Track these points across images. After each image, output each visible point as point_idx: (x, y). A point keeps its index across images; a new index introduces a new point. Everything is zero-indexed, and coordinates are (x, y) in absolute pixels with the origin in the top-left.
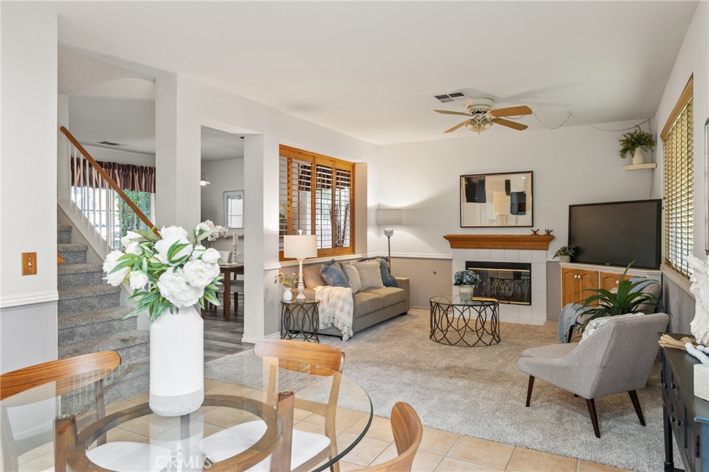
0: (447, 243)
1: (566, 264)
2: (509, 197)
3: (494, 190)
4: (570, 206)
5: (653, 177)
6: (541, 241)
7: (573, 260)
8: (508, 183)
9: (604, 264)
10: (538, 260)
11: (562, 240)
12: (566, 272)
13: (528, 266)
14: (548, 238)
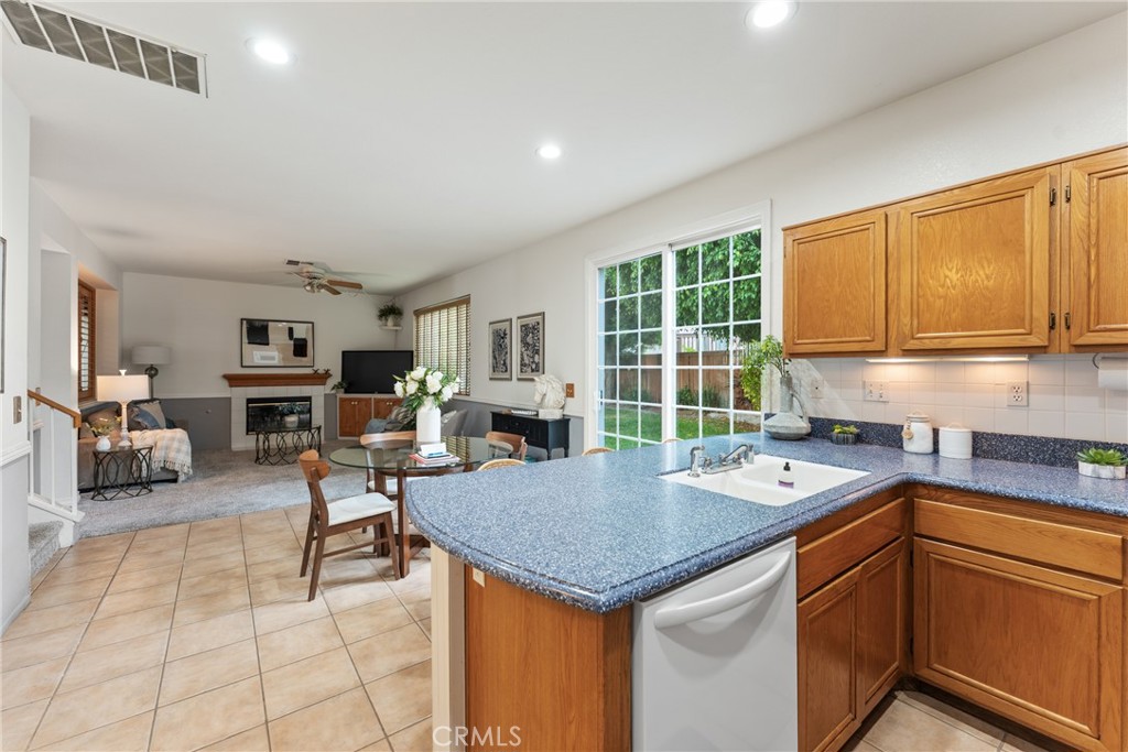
0: (226, 383)
1: (341, 394)
2: (292, 342)
3: (277, 335)
4: (344, 353)
5: (396, 335)
6: (320, 378)
7: (346, 392)
8: (291, 330)
9: (373, 393)
10: (317, 393)
11: (336, 378)
12: (342, 400)
13: (309, 399)
14: (327, 374)
